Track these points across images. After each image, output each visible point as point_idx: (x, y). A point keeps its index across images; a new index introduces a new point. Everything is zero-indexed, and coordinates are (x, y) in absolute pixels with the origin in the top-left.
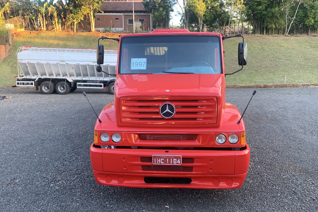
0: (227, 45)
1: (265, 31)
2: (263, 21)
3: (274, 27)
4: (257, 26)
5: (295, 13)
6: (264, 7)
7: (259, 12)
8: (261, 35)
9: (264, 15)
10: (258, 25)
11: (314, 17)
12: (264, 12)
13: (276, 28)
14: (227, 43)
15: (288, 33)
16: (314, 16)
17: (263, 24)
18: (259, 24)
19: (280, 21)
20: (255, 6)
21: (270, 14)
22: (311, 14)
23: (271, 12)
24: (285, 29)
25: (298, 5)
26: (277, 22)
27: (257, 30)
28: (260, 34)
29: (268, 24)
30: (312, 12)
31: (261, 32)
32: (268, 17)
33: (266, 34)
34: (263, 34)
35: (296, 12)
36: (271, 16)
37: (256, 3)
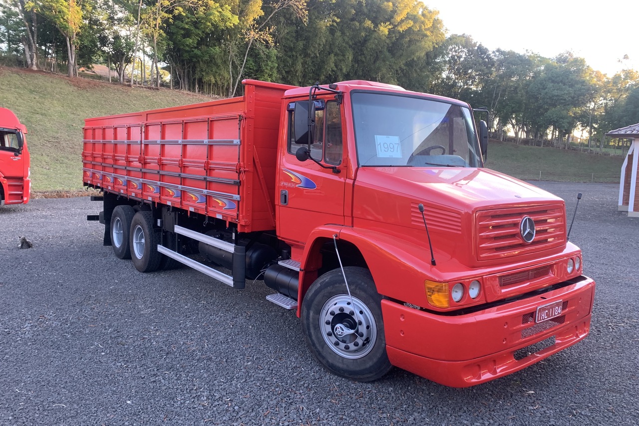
0: (136, 106)
1: (197, 86)
2: (194, 68)
3: (213, 80)
4: (182, 74)
5: (243, 61)
6: (196, 42)
7: (187, 49)
8: (191, 93)
9: (196, 56)
10: (184, 72)
11: (271, 75)
12: (196, 51)
13: (216, 84)
14: (135, 100)
15: (234, 95)
16: (271, 73)
17: (194, 72)
18: (186, 71)
19: (222, 72)
20: (180, 37)
21: (207, 58)
22: (267, 69)
23: (208, 53)
24: (229, 88)
25: (247, 49)
26: (217, 72)
27: (183, 81)
28: (190, 90)
29: (204, 73)
30: (268, 65)
31: (190, 86)
32: (202, 60)
33: (199, 91)
34: (194, 91)
35: (245, 61)
36: (207, 60)
37: (183, 32)
